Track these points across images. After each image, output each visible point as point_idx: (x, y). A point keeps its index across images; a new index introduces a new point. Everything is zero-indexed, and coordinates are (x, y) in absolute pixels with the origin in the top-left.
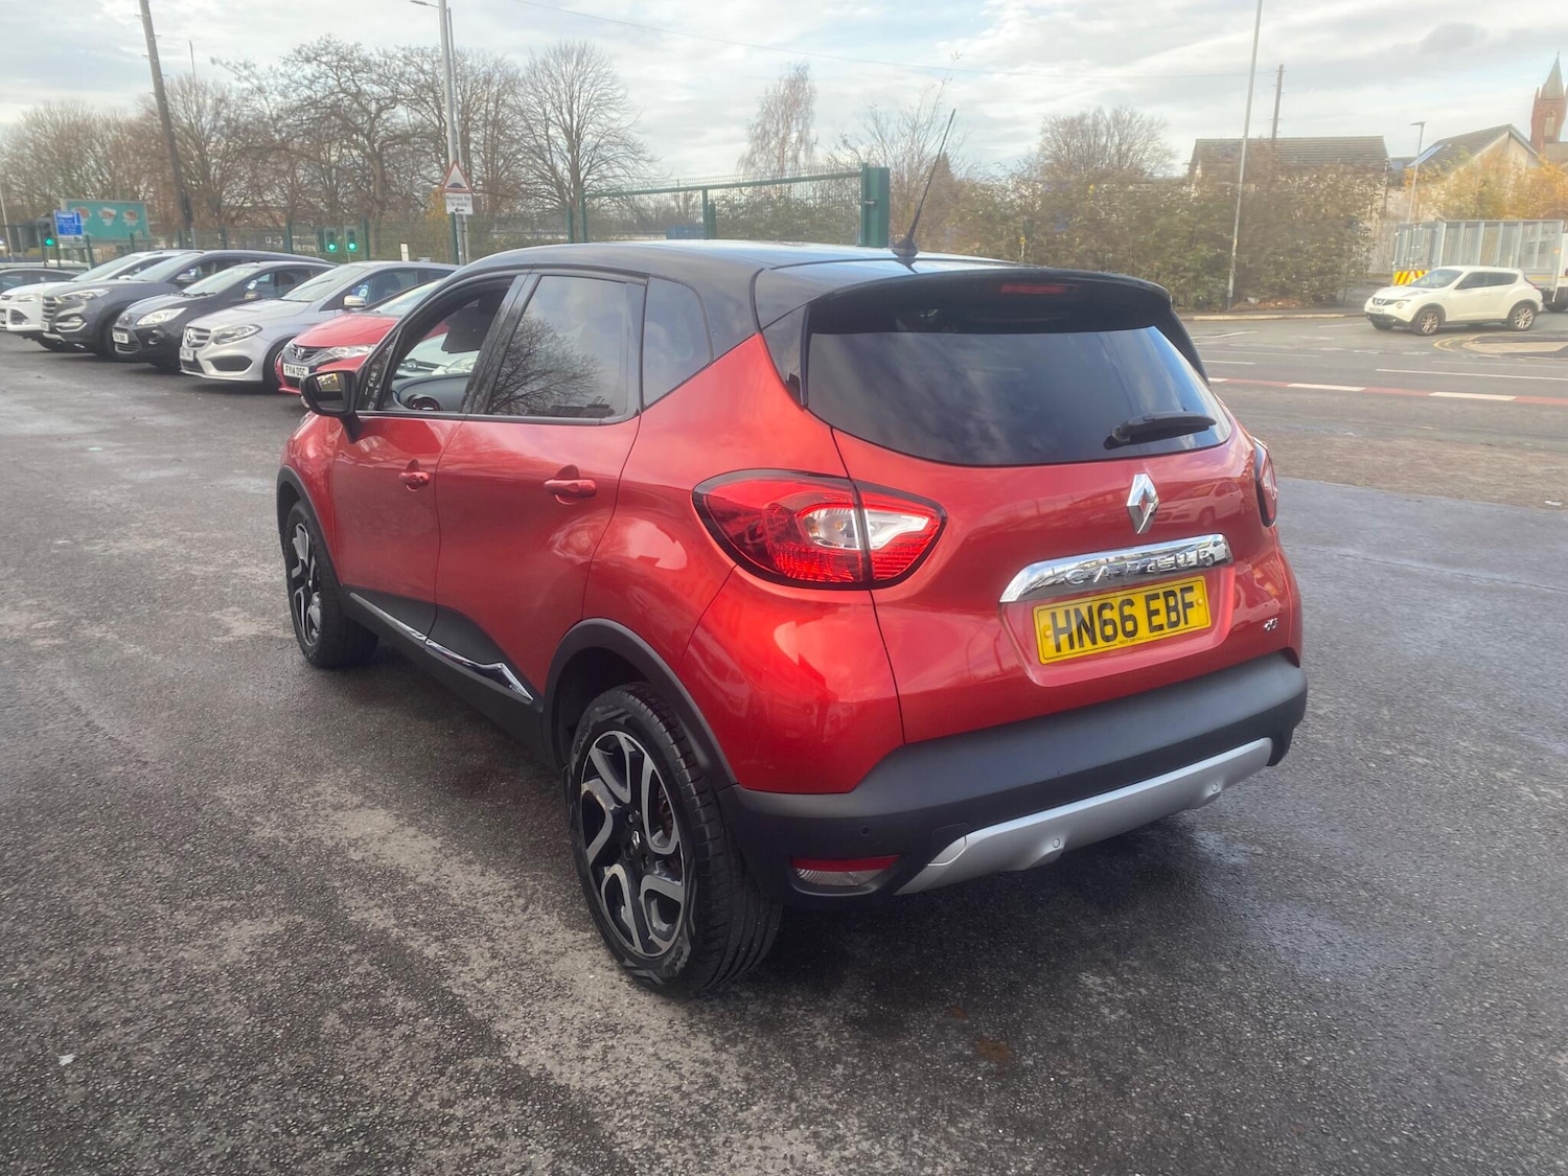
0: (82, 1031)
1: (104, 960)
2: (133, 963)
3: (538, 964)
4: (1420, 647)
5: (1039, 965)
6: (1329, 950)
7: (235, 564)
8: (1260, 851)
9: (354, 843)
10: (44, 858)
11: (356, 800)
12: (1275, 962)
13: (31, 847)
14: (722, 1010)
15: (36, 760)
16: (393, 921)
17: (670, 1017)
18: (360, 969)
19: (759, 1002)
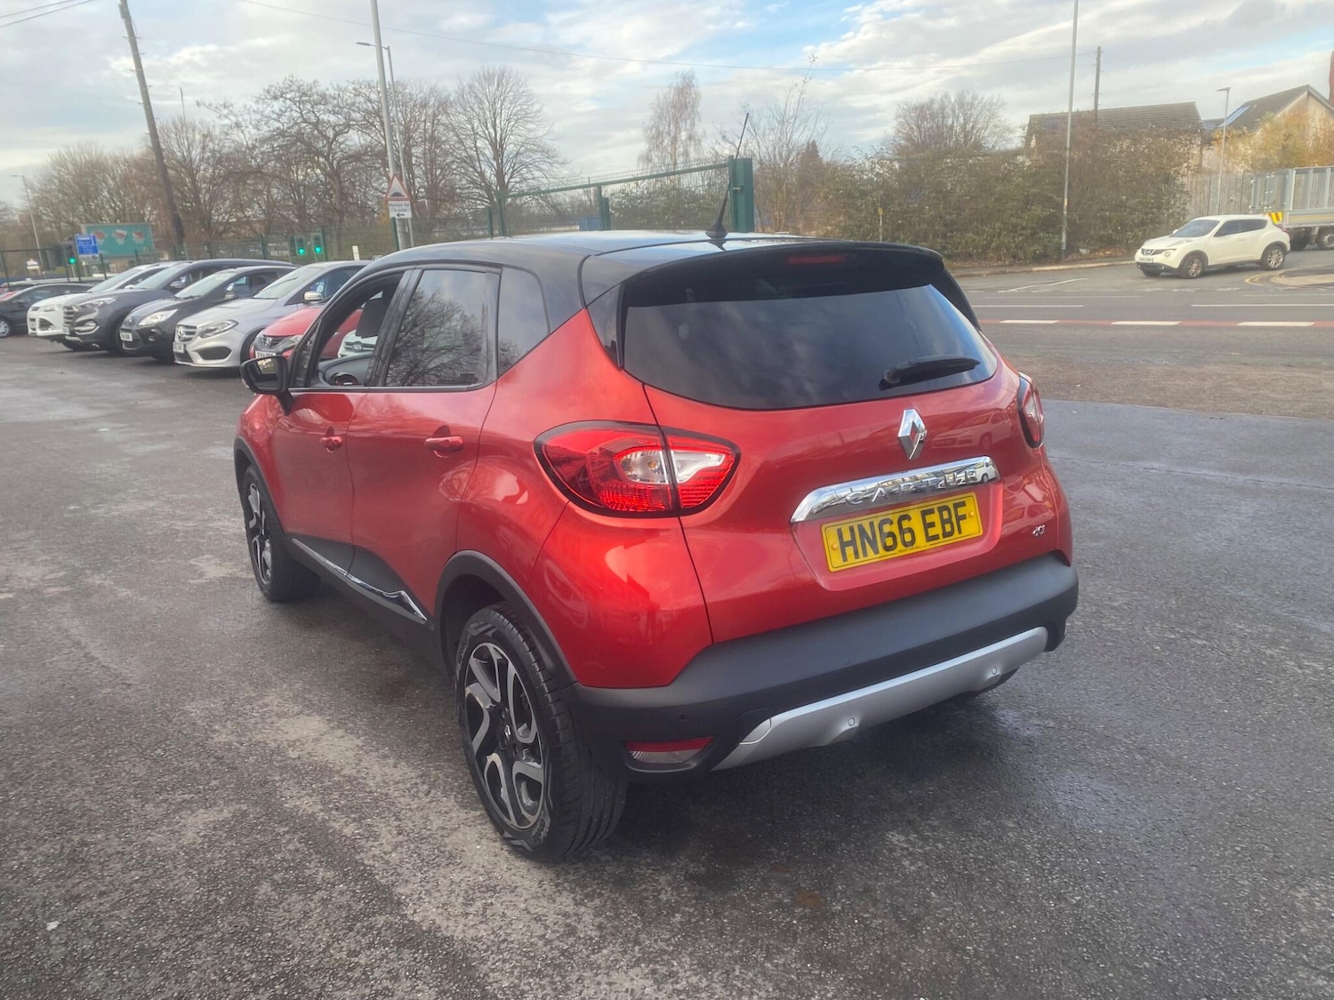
0: (66, 902)
1: (86, 845)
2: (110, 846)
3: (435, 838)
4: (1209, 545)
5: (853, 826)
6: (1104, 806)
7: (211, 519)
8: (1052, 724)
9: (292, 744)
10: (44, 765)
11: (297, 709)
12: (1056, 818)
13: (34, 756)
14: (584, 872)
15: (42, 686)
16: (320, 807)
17: (540, 878)
18: (291, 847)
19: (615, 863)
